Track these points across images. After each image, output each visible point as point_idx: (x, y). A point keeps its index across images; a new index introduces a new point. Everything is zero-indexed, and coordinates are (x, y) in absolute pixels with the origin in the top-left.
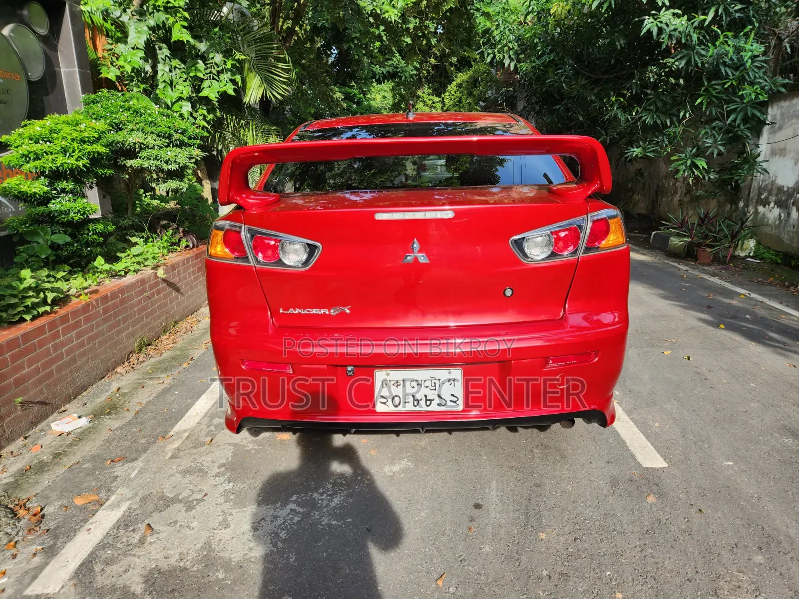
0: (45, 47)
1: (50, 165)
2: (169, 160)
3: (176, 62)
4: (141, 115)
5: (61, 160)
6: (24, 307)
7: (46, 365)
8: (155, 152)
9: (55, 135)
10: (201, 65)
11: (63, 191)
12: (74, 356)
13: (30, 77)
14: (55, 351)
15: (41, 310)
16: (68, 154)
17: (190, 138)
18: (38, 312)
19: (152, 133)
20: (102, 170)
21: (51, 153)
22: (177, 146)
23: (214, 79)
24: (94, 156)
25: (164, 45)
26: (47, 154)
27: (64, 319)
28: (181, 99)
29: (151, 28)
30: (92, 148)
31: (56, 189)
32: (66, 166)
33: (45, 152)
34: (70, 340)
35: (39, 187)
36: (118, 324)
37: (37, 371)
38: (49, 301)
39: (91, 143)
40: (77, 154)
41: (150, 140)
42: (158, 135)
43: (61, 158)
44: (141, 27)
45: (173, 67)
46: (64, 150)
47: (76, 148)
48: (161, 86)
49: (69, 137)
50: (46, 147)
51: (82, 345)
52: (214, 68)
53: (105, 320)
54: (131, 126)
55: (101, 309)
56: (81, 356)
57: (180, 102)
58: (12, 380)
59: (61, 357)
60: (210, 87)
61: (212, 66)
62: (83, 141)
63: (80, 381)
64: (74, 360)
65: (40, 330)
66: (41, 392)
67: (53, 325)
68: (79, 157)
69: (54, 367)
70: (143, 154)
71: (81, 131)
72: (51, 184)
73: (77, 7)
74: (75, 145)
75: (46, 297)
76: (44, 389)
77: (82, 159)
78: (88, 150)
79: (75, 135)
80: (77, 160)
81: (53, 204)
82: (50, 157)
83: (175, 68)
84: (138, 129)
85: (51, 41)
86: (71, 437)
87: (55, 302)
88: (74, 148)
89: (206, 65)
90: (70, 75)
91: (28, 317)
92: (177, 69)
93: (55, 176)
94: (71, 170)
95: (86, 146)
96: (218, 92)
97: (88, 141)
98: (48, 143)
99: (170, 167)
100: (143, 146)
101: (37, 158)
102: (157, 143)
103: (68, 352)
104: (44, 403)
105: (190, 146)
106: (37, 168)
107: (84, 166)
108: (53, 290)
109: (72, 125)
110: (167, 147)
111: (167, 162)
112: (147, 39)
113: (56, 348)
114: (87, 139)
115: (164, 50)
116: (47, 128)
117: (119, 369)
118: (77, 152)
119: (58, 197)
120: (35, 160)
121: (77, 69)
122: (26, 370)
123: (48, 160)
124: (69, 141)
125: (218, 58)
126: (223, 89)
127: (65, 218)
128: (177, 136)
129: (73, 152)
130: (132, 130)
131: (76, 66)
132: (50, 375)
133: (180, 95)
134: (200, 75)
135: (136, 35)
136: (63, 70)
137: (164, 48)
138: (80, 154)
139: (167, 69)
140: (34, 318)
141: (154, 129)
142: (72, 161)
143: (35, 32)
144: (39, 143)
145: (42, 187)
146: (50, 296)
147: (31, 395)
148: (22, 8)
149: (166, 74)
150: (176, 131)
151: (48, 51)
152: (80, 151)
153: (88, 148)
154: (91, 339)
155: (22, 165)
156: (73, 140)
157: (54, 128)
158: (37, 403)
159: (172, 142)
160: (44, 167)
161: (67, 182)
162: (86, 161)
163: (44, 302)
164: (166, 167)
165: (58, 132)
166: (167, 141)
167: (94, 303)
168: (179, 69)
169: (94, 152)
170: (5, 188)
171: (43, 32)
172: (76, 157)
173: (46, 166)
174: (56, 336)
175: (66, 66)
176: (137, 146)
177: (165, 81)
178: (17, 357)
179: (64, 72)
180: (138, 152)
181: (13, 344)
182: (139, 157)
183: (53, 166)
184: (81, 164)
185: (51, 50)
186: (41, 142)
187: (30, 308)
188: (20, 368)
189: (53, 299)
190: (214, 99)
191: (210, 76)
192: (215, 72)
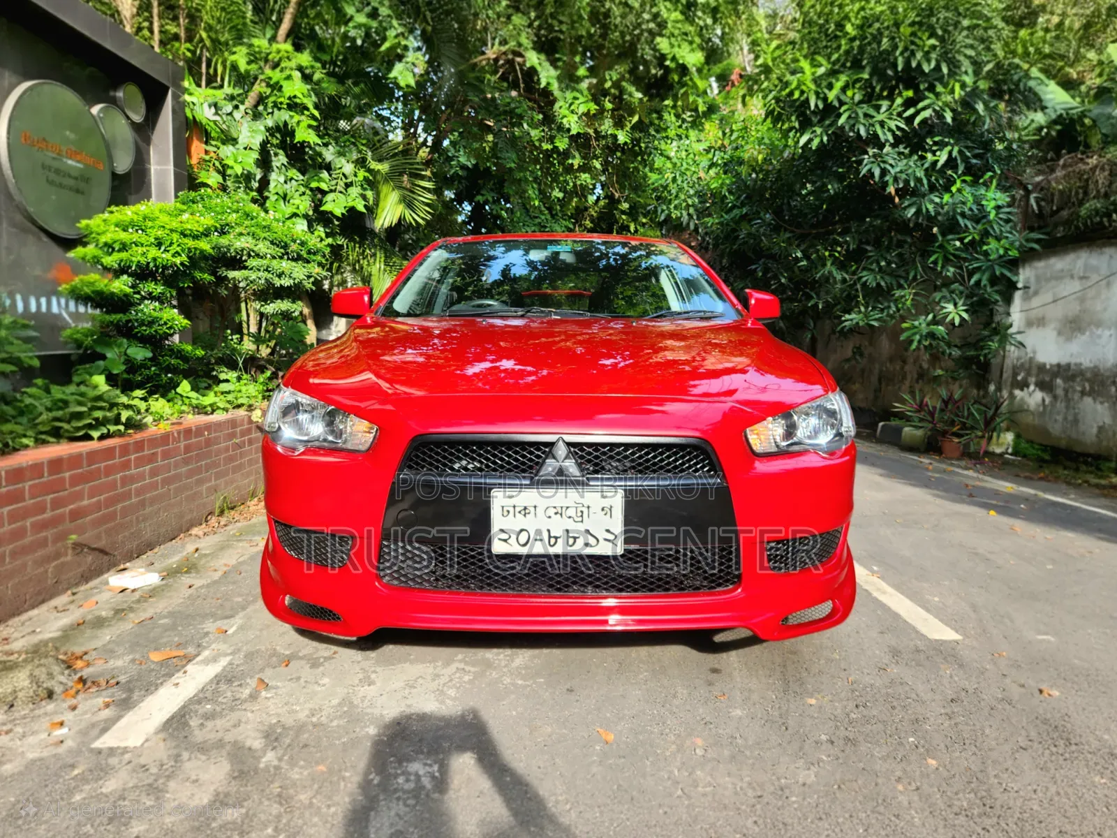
0: (137, 138)
1: (139, 258)
2: (283, 273)
3: (293, 173)
4: (252, 219)
5: (153, 252)
6: (92, 418)
7: (111, 502)
8: (265, 262)
9: (150, 224)
10: (325, 175)
11: (148, 297)
12: (144, 499)
13: (115, 169)
14: (123, 486)
15: (113, 428)
16: (163, 248)
17: (309, 252)
18: (109, 430)
19: (265, 239)
20: (201, 275)
21: (142, 245)
22: (294, 260)
23: (340, 192)
24: (195, 253)
25: (281, 152)
26: (137, 246)
27: (139, 446)
28: (295, 215)
29: (268, 129)
30: (193, 243)
31: (138, 293)
32: (158, 261)
33: (135, 243)
34: (141, 477)
35: (121, 285)
36: (198, 470)
37: (98, 507)
38: (123, 419)
39: (195, 237)
40: (175, 248)
41: (262, 247)
42: (272, 243)
44: (257, 128)
45: (289, 177)
46: (160, 243)
47: (174, 241)
48: (272, 198)
49: (167, 227)
50: (134, 236)
51: (154, 486)
52: (341, 180)
53: (186, 462)
54: (238, 230)
55: (182, 445)
56: (153, 501)
57: (294, 219)
58: (67, 510)
59: (127, 496)
60: (334, 201)
61: (338, 177)
62: (183, 234)
63: (148, 534)
64: (142, 504)
65: (109, 452)
66: (98, 537)
67: (125, 450)
68: (177, 252)
69: (119, 506)
70: (252, 263)
71: (183, 223)
72: (134, 287)
73: (181, 97)
74: (175, 236)
75: (119, 414)
76: (103, 535)
77: (180, 255)
78: (188, 245)
79: (173, 225)
80: (173, 256)
81: (133, 311)
82: (140, 250)
83: (291, 179)
84: (248, 234)
85: (144, 130)
86: (137, 595)
87: (129, 424)
88: (172, 240)
89: (330, 175)
90: (162, 174)
91: (96, 434)
92: (294, 181)
93: (143, 273)
94: (165, 267)
95: (186, 240)
96: (345, 208)
97: (190, 234)
98: (140, 232)
99: (282, 282)
100: (252, 254)
101: (124, 249)
102: (269, 251)
103: (139, 492)
104: (103, 551)
105: (308, 262)
106: (120, 261)
107: (182, 264)
108: (128, 407)
109: (170, 215)
110: (281, 258)
111: (279, 276)
112: (263, 140)
113: (125, 481)
114: (187, 232)
115: (280, 157)
116: (141, 214)
117: (195, 531)
118: (175, 246)
119: (141, 304)
120: (119, 251)
121: (171, 167)
122: (85, 502)
123: (136, 252)
124: (167, 231)
125: (348, 168)
126: (350, 204)
127: (145, 330)
128: (294, 247)
129: (171, 244)
130: (241, 234)
131: (172, 164)
132: (112, 516)
133: (295, 211)
134: (324, 186)
135: (249, 134)
136: (154, 168)
137: (281, 155)
138: (178, 249)
139: (282, 179)
140: (102, 438)
141: (267, 235)
142: (168, 256)
143: (128, 118)
144: (127, 231)
145: (123, 287)
146: (125, 415)
147: (88, 537)
148: (116, 88)
149: (279, 186)
150: (294, 241)
151: (140, 143)
152: (179, 245)
153: (190, 243)
154: (166, 482)
156: (172, 231)
157: (150, 215)
158: (93, 549)
159: (287, 253)
160: (131, 261)
161: (156, 284)
162: (184, 258)
163: (117, 420)
164: (278, 282)
165: (153, 220)
166: (282, 251)
167: (176, 435)
168: (297, 181)
169: (196, 249)
171: (138, 118)
172: (172, 252)
173: (134, 259)
174: (126, 466)
175: (158, 163)
176: (245, 252)
177: (277, 194)
178: (75, 481)
179: (155, 170)
180: (246, 261)
181: (75, 461)
182: (245, 268)
183: (143, 260)
184: (178, 262)
185: (144, 141)
186: (130, 230)
187: (99, 423)
188: (78, 496)
189: (128, 419)
190: (340, 215)
191: (336, 189)
192: (342, 184)
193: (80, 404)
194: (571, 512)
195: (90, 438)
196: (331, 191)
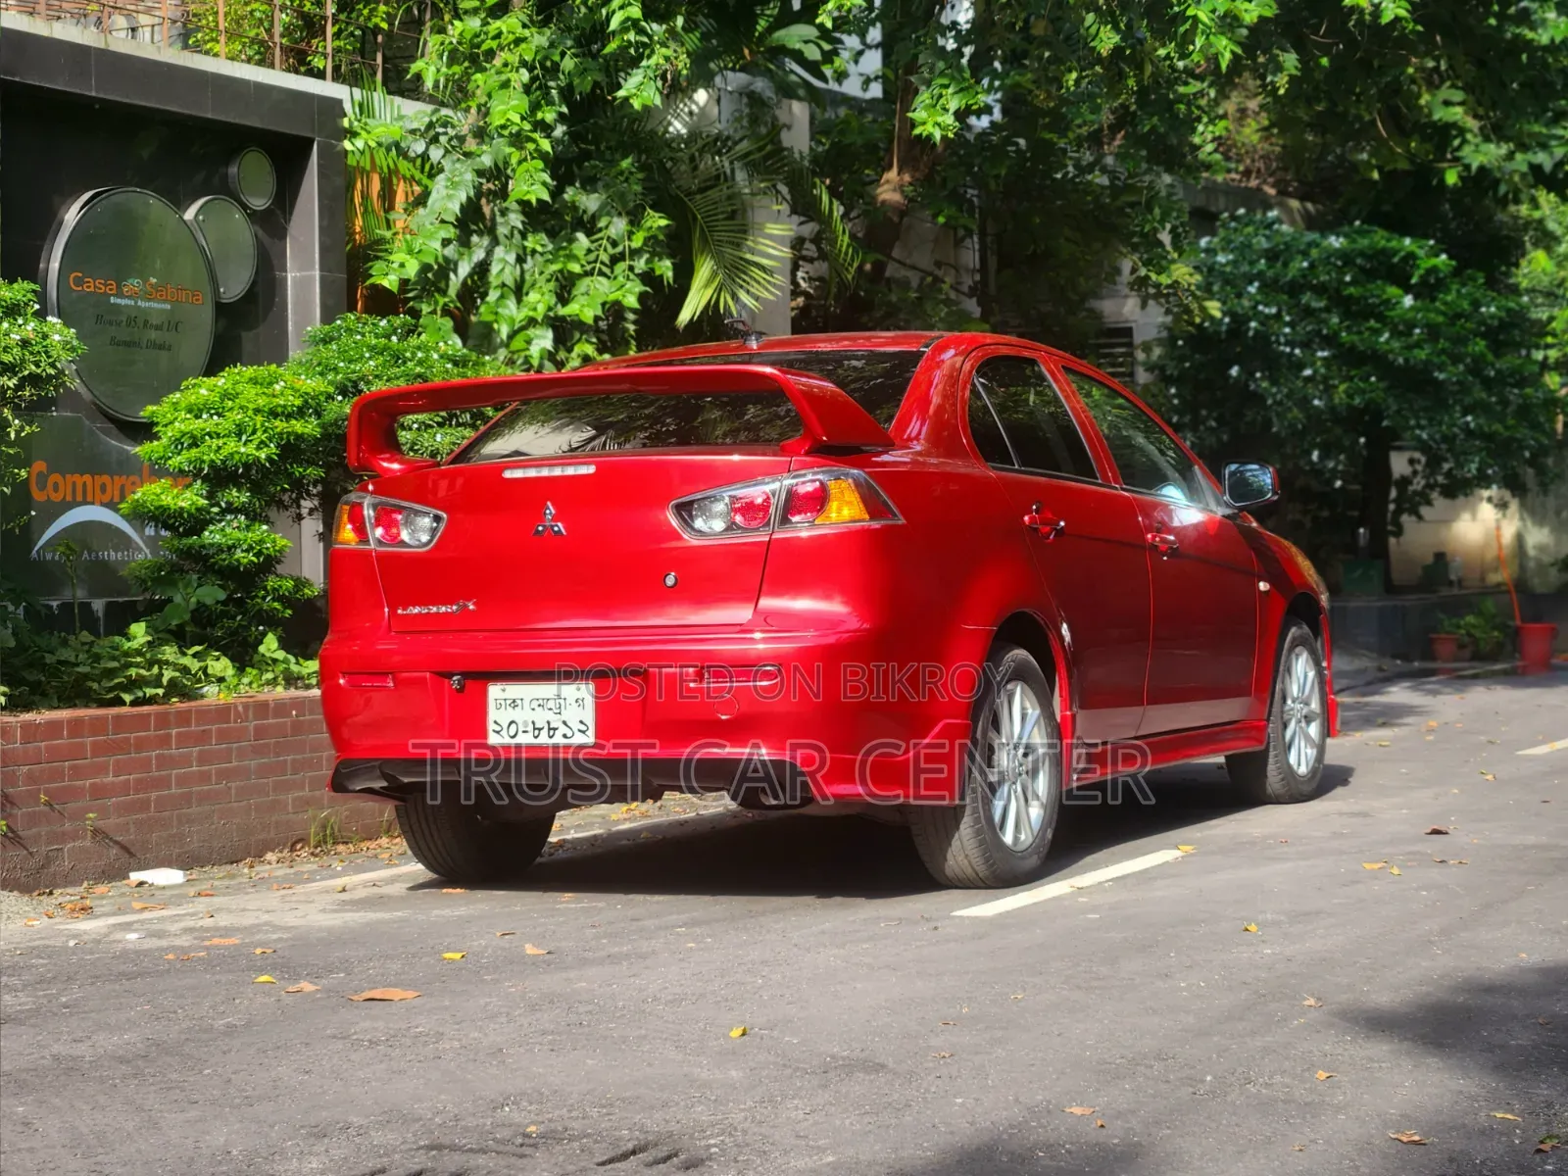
0: (260, 233)
1: (213, 456)
3: (536, 240)
4: (404, 363)
5: (231, 445)
6: (125, 677)
7: (142, 786)
9: (230, 404)
10: (580, 242)
11: (230, 509)
12: (191, 793)
13: (223, 296)
14: (159, 768)
15: (150, 691)
16: (244, 438)
18: (145, 693)
20: (301, 469)
21: (219, 436)
23: (601, 273)
24: (289, 440)
26: (211, 438)
27: (183, 718)
29: (480, 173)
30: (285, 425)
31: (217, 505)
32: (237, 457)
33: (209, 434)
34: (186, 761)
35: (189, 498)
36: (281, 768)
37: (125, 789)
38: (165, 681)
39: (289, 416)
40: (260, 436)
43: (233, 444)
44: (461, 174)
45: (528, 250)
46: (240, 430)
47: (258, 426)
48: (493, 295)
49: (251, 406)
50: (207, 423)
51: (204, 778)
52: (605, 250)
53: (258, 751)
55: (252, 725)
56: (203, 798)
57: (529, 330)
58: (88, 783)
59: (164, 783)
60: (588, 292)
61: (600, 245)
62: (274, 414)
64: (187, 799)
65: (144, 722)
66: (124, 828)
67: (162, 721)
68: (262, 442)
69: (154, 795)
71: (274, 396)
72: (210, 496)
73: (336, 146)
74: (259, 420)
75: (161, 675)
76: (131, 825)
77: (267, 446)
78: (278, 430)
79: (261, 402)
80: (258, 448)
81: (211, 532)
82: (215, 443)
83: (533, 252)
85: (273, 223)
87: (174, 688)
88: (255, 425)
89: (591, 242)
90: (303, 284)
91: (127, 698)
92: (537, 256)
93: (219, 477)
94: (247, 466)
95: (277, 423)
96: (603, 304)
97: (283, 413)
98: (215, 417)
101: (195, 444)
103: (182, 781)
104: (128, 849)
106: (190, 463)
107: (269, 459)
108: (176, 667)
109: (261, 384)
110: (440, 424)
112: (469, 198)
113: (164, 762)
114: (279, 410)
116: (217, 390)
117: (269, 856)
118: (259, 433)
119: (220, 521)
120: (190, 447)
121: (317, 273)
122: (110, 779)
123: (210, 447)
124: (250, 413)
125: (618, 226)
126: (614, 296)
127: (224, 560)
129: (254, 432)
131: (317, 266)
132: (144, 805)
133: (531, 314)
134: (575, 267)
135: (444, 192)
136: (291, 276)
137: (513, 212)
138: (263, 437)
139: (513, 257)
140: (135, 703)
142: (251, 449)
144: (201, 417)
145: (195, 498)
146: (168, 675)
147: (110, 823)
149: (507, 270)
151: (267, 240)
152: (265, 431)
153: (280, 425)
154: (223, 775)
155: (170, 458)
156: (257, 411)
157: (230, 391)
158: (117, 843)
160: (203, 461)
161: (239, 491)
162: (272, 449)
163: (157, 682)
165: (233, 397)
167: (240, 708)
168: (542, 254)
169: (288, 434)
170: (138, 501)
171: (259, 203)
172: (256, 442)
173: (205, 457)
174: (165, 741)
175: (299, 268)
177: (504, 285)
178: (99, 750)
179: (293, 278)
181: (97, 726)
183: (218, 458)
184: (263, 456)
185: (273, 237)
186: (205, 416)
187: (132, 684)
188: (102, 769)
189: (171, 681)
190: (590, 321)
191: (594, 268)
192: (605, 258)
193: (114, 658)
195: (123, 703)
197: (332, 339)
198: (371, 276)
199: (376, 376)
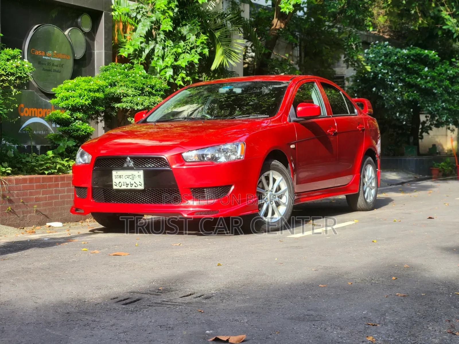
0: (87, 39)
1: (72, 103)
2: (139, 103)
3: (168, 43)
4: (129, 77)
5: (78, 100)
6: (46, 166)
7: (50, 198)
8: (130, 98)
9: (77, 88)
10: (182, 43)
11: (77, 119)
13: (76, 57)
14: (55, 193)
15: (53, 171)
16: (81, 98)
17: (156, 91)
18: (51, 171)
19: (132, 87)
20: (98, 108)
21: (74, 97)
22: (146, 95)
23: (187, 52)
24: (94, 99)
26: (72, 97)
27: (63, 179)
28: (167, 67)
29: (152, 22)
30: (93, 94)
31: (73, 117)
32: (79, 103)
33: (71, 96)
34: (63, 191)
35: (66, 115)
37: (45, 199)
38: (57, 168)
39: (95, 92)
40: (86, 97)
41: (130, 92)
42: (136, 89)
44: (146, 23)
45: (166, 46)
46: (80, 95)
47: (86, 94)
48: (155, 59)
49: (84, 88)
50: (71, 93)
52: (189, 46)
54: (122, 83)
56: (68, 202)
57: (166, 69)
58: (34, 197)
59: (57, 198)
60: (184, 58)
61: (187, 44)
62: (90, 91)
65: (50, 179)
66: (45, 210)
67: (56, 180)
68: (87, 99)
69: (54, 201)
70: (124, 99)
71: (90, 86)
72: (71, 115)
73: (109, 14)
74: (86, 92)
76: (47, 210)
77: (88, 100)
78: (91, 96)
79: (87, 87)
80: (86, 101)
81: (71, 126)
82: (73, 99)
84: (124, 86)
85: (91, 36)
87: (60, 170)
88: (85, 94)
89: (184, 43)
90: (99, 54)
91: (46, 172)
92: (169, 47)
93: (74, 109)
94: (82, 106)
95: (91, 93)
96: (188, 62)
98: (73, 92)
99: (138, 108)
100: (125, 95)
101: (67, 99)
102: (134, 93)
103: (62, 197)
104: (46, 216)
105: (155, 95)
106: (66, 105)
107: (88, 104)
108: (61, 164)
109: (87, 82)
110: (139, 95)
111: (137, 104)
112: (148, 30)
113: (56, 191)
114: (92, 90)
116: (74, 83)
119: (74, 122)
120: (65, 100)
121: (103, 51)
122: (41, 196)
123: (71, 100)
124: (83, 90)
125: (193, 39)
126: (191, 59)
127: (75, 134)
128: (147, 89)
129: (84, 96)
130: (121, 86)
131: (104, 49)
132: (51, 204)
133: (167, 64)
134: (180, 50)
135: (141, 28)
136: (96, 52)
137: (162, 34)
138: (87, 98)
139: (161, 48)
140: (49, 174)
141: (134, 85)
142: (83, 101)
143: (82, 31)
145: (67, 115)
146: (58, 166)
147: (41, 209)
149: (159, 51)
150: (147, 86)
151: (89, 41)
152: (87, 96)
153: (92, 94)
155: (60, 103)
156: (85, 90)
157: (77, 84)
158: (43, 214)
159: (143, 93)
160: (69, 104)
161: (80, 113)
162: (90, 101)
164: (136, 108)
165: (78, 86)
166: (140, 92)
168: (170, 47)
169: (94, 97)
170: (50, 116)
171: (87, 30)
172: (85, 99)
173: (70, 103)
174: (57, 186)
175: (98, 50)
176: (121, 94)
177: (158, 56)
178: (38, 187)
179: (97, 53)
180: (122, 99)
181: (38, 180)
182: (121, 102)
183: (74, 104)
184: (87, 103)
185: (91, 40)
186: (70, 91)
187: (48, 169)
188: (38, 193)
189: (59, 168)
190: (184, 67)
191: (185, 51)
192: (188, 48)
193: (42, 161)
194: (131, 177)
195: (45, 174)
196: (184, 53)
197: (108, 70)
198: (120, 52)
199: (121, 81)
